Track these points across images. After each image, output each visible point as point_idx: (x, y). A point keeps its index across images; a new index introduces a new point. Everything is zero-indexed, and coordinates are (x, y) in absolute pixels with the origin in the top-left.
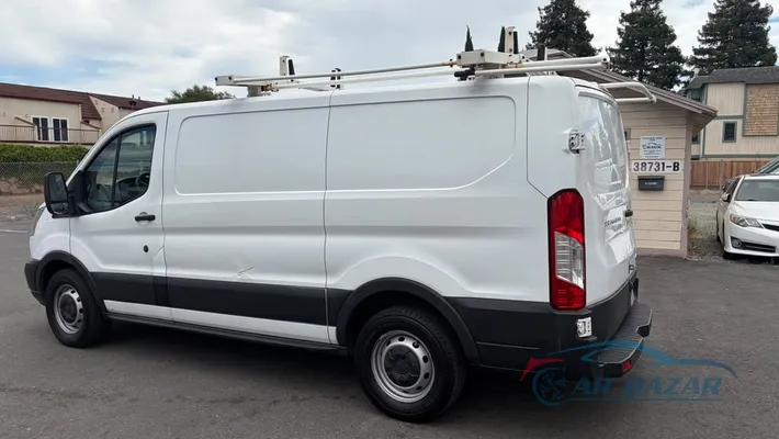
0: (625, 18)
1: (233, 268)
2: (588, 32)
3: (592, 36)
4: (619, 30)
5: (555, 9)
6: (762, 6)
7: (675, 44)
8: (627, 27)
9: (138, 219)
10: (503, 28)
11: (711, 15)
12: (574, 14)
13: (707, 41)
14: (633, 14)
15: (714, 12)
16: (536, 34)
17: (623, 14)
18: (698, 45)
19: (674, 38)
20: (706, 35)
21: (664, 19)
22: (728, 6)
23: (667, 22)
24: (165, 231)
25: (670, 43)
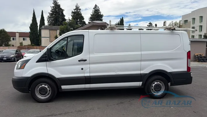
0: (73, 12)
1: (114, 71)
2: (64, 15)
3: (65, 16)
4: (72, 15)
5: (55, 7)
6: (101, 14)
7: (84, 20)
8: (73, 15)
9: (79, 61)
10: (42, 11)
11: (91, 15)
12: (60, 9)
13: (91, 21)
14: (75, 12)
15: (92, 14)
16: (50, 13)
17: (72, 12)
18: (89, 21)
19: (84, 19)
20: (91, 19)
21: (81, 14)
22: (95, 13)
23: (82, 15)
24: (90, 64)
25: (83, 20)
